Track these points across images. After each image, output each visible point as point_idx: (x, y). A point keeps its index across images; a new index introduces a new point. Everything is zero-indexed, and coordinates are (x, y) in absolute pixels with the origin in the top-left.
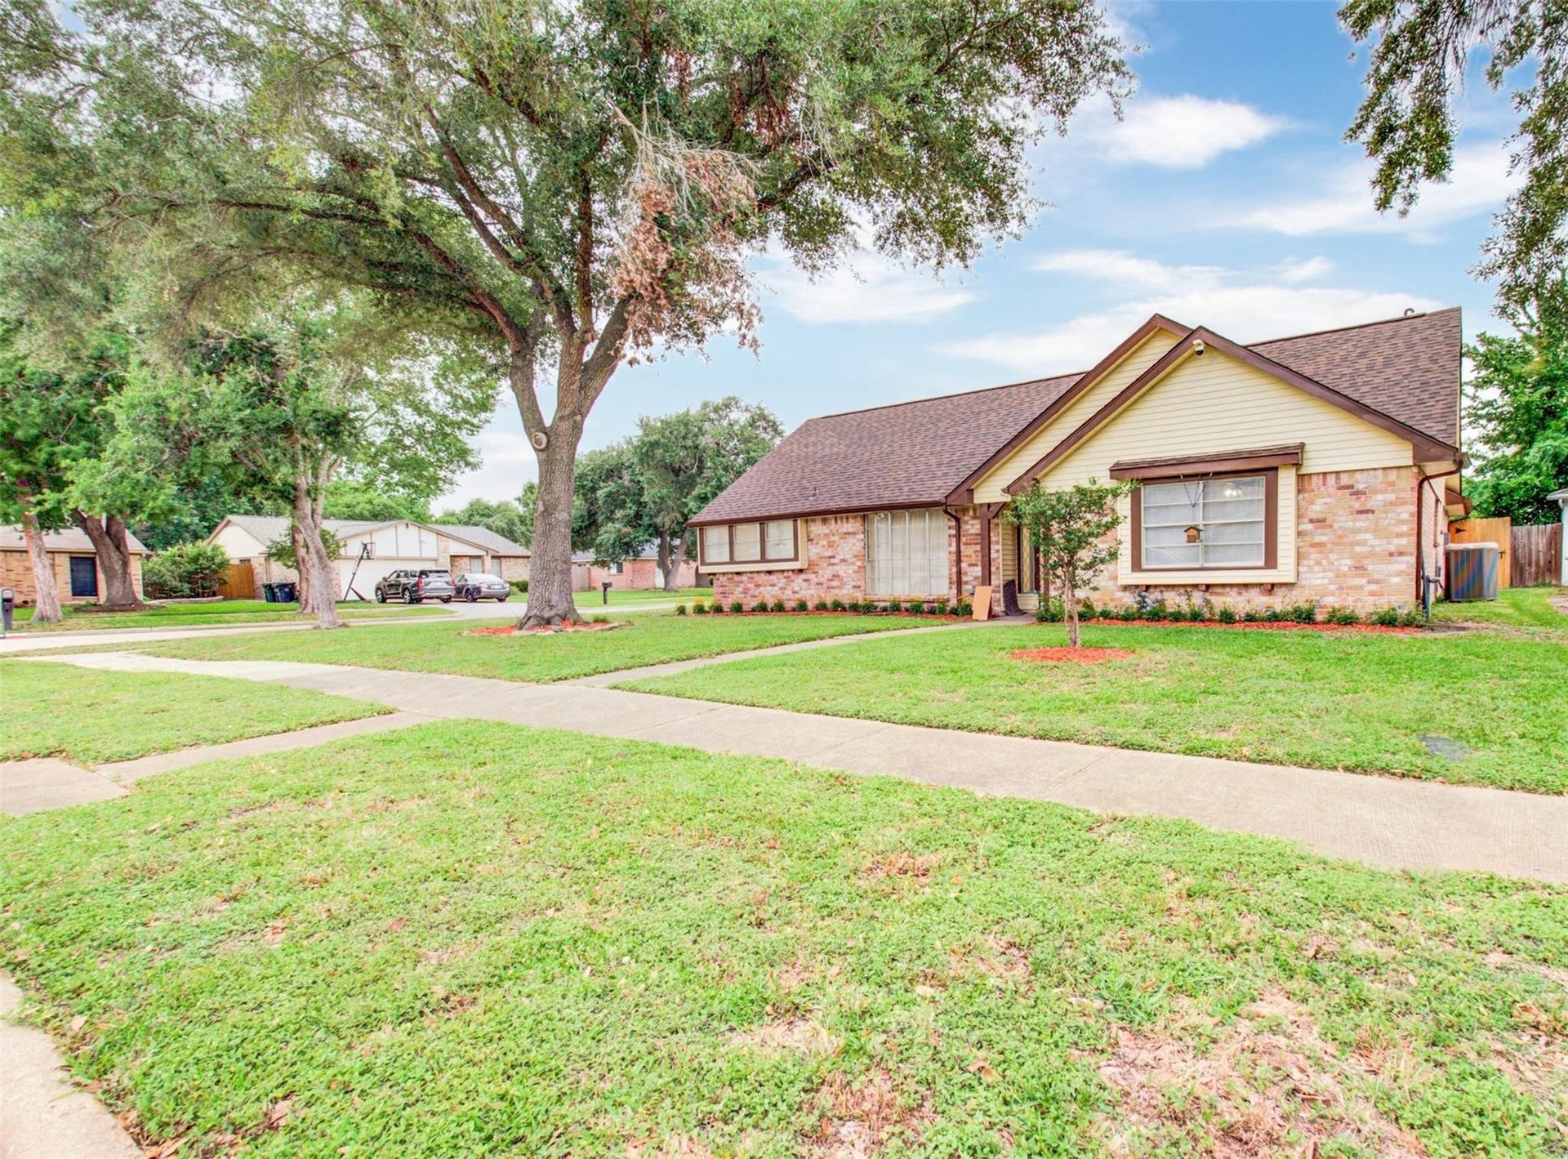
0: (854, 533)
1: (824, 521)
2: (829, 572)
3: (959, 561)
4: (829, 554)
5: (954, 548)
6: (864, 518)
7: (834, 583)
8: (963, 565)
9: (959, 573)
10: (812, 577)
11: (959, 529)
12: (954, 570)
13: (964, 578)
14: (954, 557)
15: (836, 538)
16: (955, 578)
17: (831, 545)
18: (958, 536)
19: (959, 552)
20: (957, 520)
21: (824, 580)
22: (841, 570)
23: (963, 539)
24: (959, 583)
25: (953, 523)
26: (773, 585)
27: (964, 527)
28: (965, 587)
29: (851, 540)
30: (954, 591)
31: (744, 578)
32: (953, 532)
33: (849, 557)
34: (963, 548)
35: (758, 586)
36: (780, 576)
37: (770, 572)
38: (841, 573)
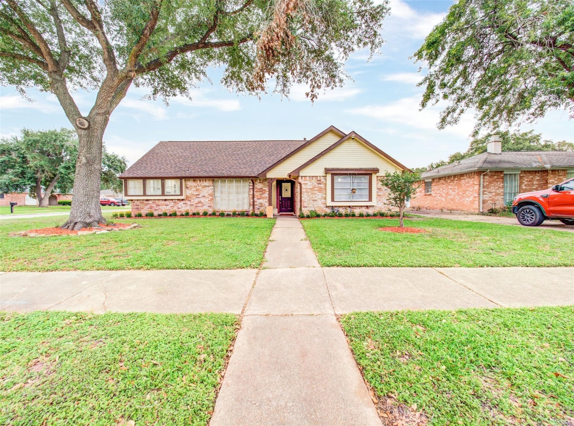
0: (209, 186)
1: (194, 181)
2: (197, 200)
3: (253, 198)
4: (197, 193)
5: (251, 193)
6: (213, 180)
7: (199, 205)
8: (255, 199)
9: (254, 202)
10: (188, 202)
11: (253, 186)
12: (252, 200)
13: (255, 204)
14: (251, 196)
15: (200, 188)
16: (252, 203)
17: (197, 190)
18: (253, 189)
19: (253, 194)
20: (253, 183)
21: (194, 204)
22: (202, 200)
23: (255, 190)
24: (254, 205)
25: (252, 184)
26: (167, 205)
27: (256, 186)
28: (256, 207)
29: (207, 189)
30: (251, 208)
31: (150, 202)
32: (251, 187)
33: (206, 195)
34: (255, 193)
35: (158, 205)
36: (171, 202)
37: (165, 200)
38: (202, 201)
